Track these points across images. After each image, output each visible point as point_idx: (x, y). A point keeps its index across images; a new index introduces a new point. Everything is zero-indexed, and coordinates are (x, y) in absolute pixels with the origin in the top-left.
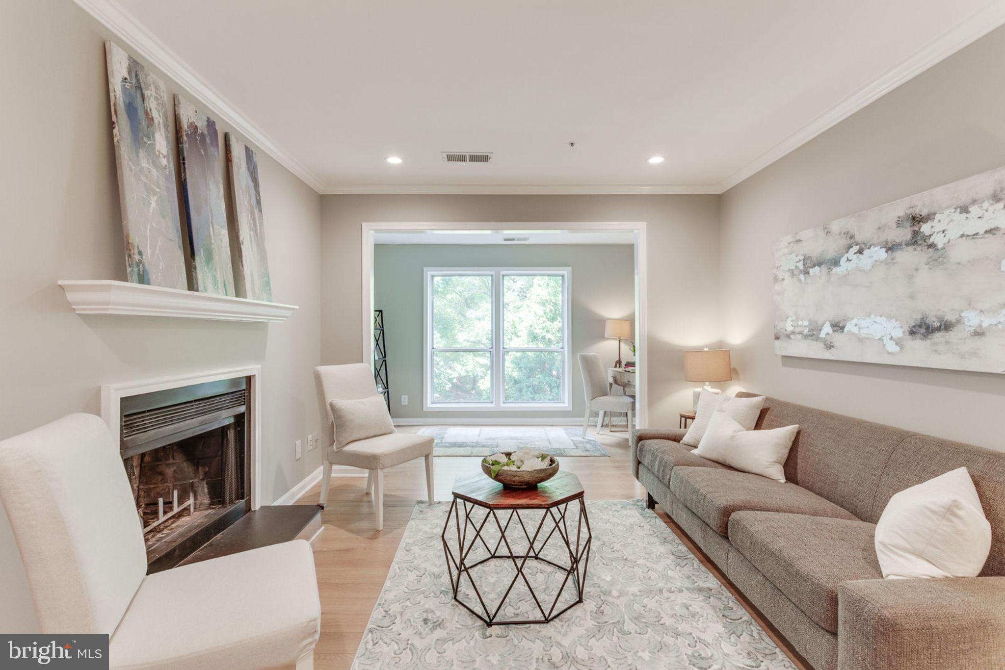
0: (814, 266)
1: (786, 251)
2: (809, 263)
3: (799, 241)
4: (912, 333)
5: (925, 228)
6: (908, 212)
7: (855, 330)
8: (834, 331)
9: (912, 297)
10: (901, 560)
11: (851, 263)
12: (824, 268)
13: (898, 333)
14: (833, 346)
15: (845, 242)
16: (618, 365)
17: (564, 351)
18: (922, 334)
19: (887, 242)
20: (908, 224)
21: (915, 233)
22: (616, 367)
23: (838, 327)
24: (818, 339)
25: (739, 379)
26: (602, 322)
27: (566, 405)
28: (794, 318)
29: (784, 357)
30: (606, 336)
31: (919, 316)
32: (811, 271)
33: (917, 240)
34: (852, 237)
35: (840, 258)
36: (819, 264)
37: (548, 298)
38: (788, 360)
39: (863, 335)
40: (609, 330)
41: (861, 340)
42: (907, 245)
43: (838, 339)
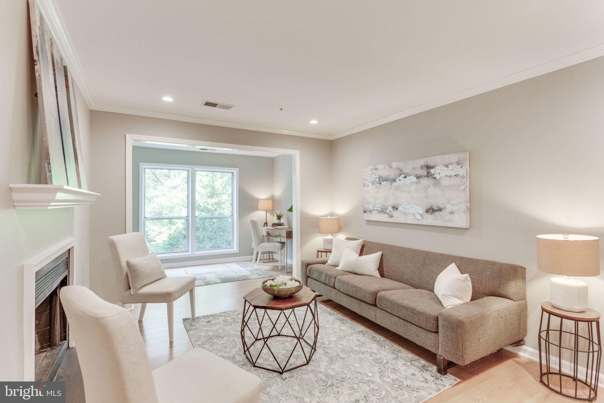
0: (384, 181)
1: (370, 172)
2: (382, 180)
3: (376, 169)
4: (427, 211)
5: (432, 171)
6: (426, 164)
7: (403, 210)
8: (393, 210)
9: (427, 197)
10: (451, 300)
11: (401, 181)
12: (388, 183)
13: (421, 212)
14: (392, 216)
15: (398, 172)
16: (265, 225)
17: (233, 218)
18: (431, 212)
19: (417, 175)
20: (425, 169)
21: (428, 173)
22: (264, 226)
23: (395, 208)
24: (385, 213)
25: (342, 231)
26: (256, 201)
27: (236, 250)
28: (374, 203)
29: (367, 221)
30: (259, 209)
31: (430, 205)
32: (383, 183)
33: (428, 175)
34: (401, 171)
35: (396, 179)
36: (386, 180)
37: (208, 184)
38: (369, 222)
39: (407, 212)
40: (261, 205)
41: (406, 214)
42: (425, 177)
43: (395, 213)
